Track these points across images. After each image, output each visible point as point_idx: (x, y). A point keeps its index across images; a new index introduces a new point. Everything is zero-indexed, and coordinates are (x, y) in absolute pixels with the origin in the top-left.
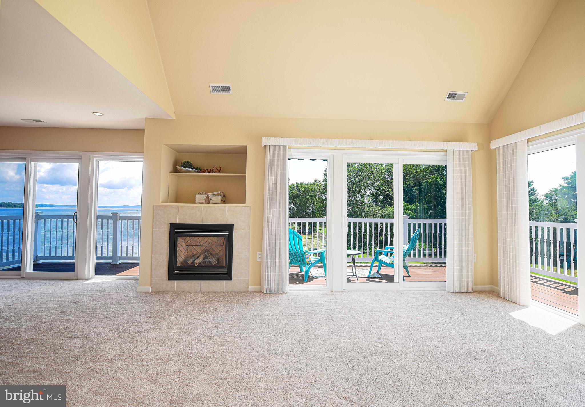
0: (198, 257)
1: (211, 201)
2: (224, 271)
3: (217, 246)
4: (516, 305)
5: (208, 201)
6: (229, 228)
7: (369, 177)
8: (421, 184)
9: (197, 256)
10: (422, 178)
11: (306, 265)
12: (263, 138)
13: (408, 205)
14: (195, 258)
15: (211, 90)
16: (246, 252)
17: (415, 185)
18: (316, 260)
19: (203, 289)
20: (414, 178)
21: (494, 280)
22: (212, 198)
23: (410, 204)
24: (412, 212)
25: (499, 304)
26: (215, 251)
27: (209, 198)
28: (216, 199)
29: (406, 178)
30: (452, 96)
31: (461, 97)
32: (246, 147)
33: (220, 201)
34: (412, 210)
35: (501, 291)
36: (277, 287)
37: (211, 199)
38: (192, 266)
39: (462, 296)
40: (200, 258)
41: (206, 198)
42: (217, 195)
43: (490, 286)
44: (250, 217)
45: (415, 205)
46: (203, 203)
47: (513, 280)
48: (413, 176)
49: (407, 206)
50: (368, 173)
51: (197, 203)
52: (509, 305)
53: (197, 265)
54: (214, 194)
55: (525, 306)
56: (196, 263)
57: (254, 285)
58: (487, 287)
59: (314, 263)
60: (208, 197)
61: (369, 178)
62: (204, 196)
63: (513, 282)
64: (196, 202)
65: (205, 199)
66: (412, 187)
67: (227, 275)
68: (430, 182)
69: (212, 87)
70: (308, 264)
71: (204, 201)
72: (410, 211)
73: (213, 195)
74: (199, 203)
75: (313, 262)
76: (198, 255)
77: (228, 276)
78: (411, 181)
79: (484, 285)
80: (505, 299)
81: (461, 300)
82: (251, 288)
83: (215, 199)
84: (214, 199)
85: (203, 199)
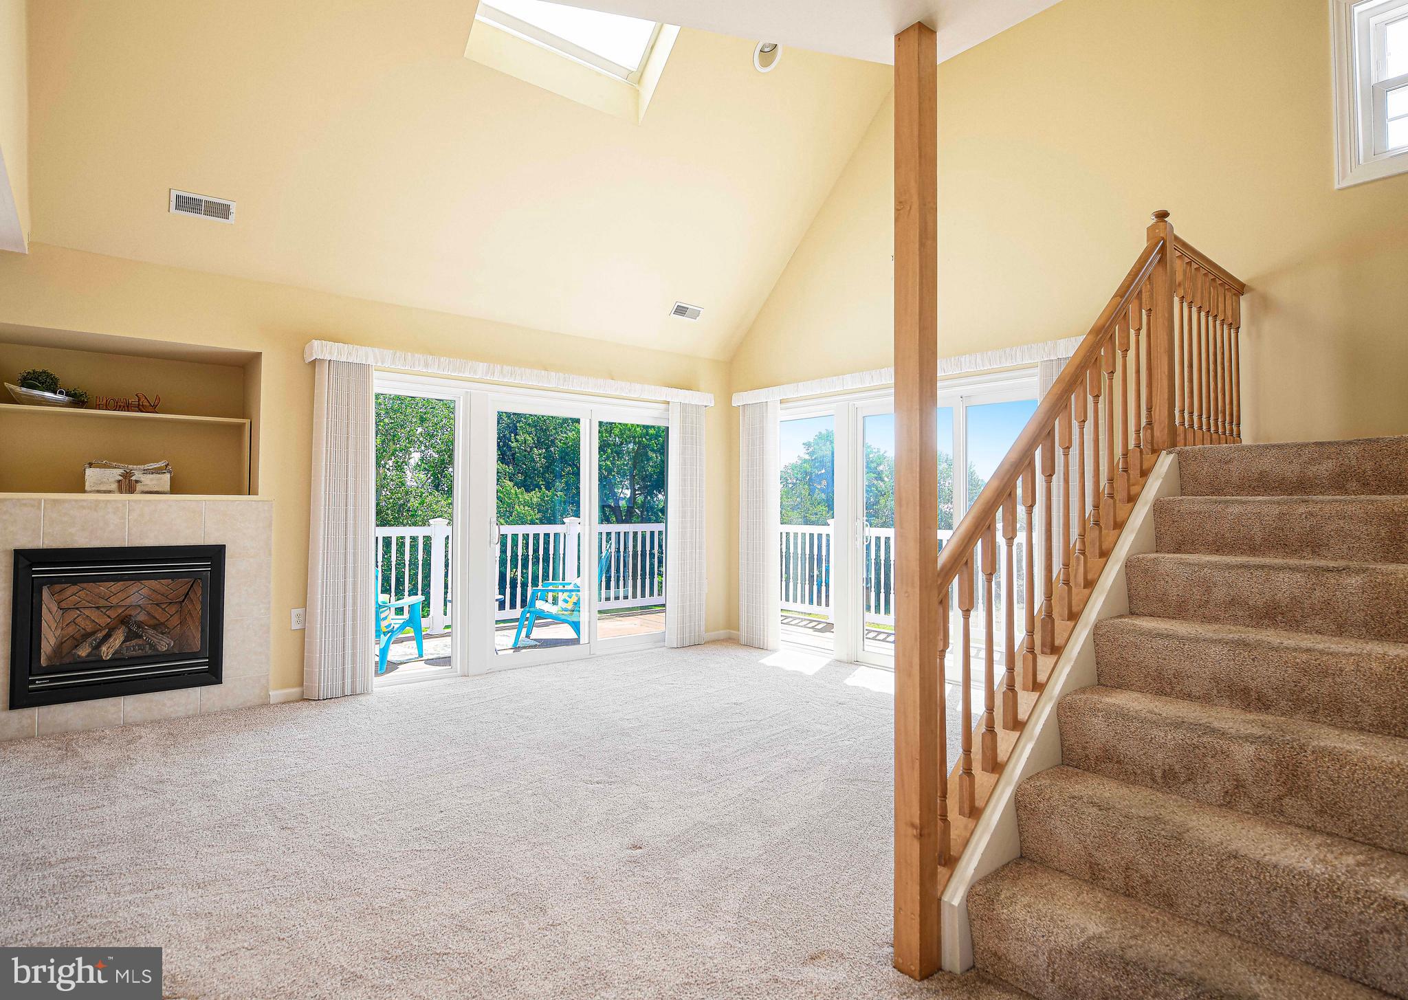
0: (107, 637)
1: (139, 487)
2: (200, 664)
3: (162, 605)
4: (763, 651)
5: (127, 485)
6: (214, 556)
7: (421, 417)
8: (553, 442)
9: (100, 635)
10: (555, 429)
11: (382, 635)
12: (316, 343)
13: (522, 494)
14: (95, 640)
15: (173, 204)
16: (262, 611)
17: (539, 444)
18: (401, 622)
19: (131, 717)
20: (536, 426)
21: (732, 621)
22: (142, 479)
23: (528, 491)
24: (533, 509)
25: (742, 653)
26: (156, 618)
27: (133, 478)
28: (154, 482)
29: (518, 424)
30: (681, 310)
31: (695, 315)
32: (257, 356)
33: (167, 488)
34: (531, 505)
35: (743, 635)
36: (348, 681)
37: (137, 482)
38: (95, 662)
39: (690, 651)
40: (115, 640)
41: (120, 478)
42: (158, 471)
43: (725, 631)
44: (270, 525)
45: (539, 494)
46: (110, 492)
47: (760, 615)
48: (534, 422)
49: (520, 496)
50: (420, 405)
51: (90, 492)
52: (756, 653)
53: (108, 658)
54: (150, 468)
55: (774, 651)
56: (107, 652)
57: (284, 687)
58: (722, 633)
59: (398, 628)
60: (127, 475)
61: (422, 420)
62: (115, 474)
63: (760, 617)
64: (87, 488)
65: (119, 481)
66: (531, 448)
67: (207, 672)
68: (574, 440)
69: (178, 197)
70: (385, 634)
71: (114, 486)
72: (526, 508)
73: (146, 472)
74: (99, 492)
75: (396, 626)
76: (104, 632)
77: (212, 674)
78: (530, 434)
79: (718, 630)
80: (749, 645)
81: (692, 656)
82: (276, 695)
83: (152, 480)
84: (149, 481)
85: (112, 480)
